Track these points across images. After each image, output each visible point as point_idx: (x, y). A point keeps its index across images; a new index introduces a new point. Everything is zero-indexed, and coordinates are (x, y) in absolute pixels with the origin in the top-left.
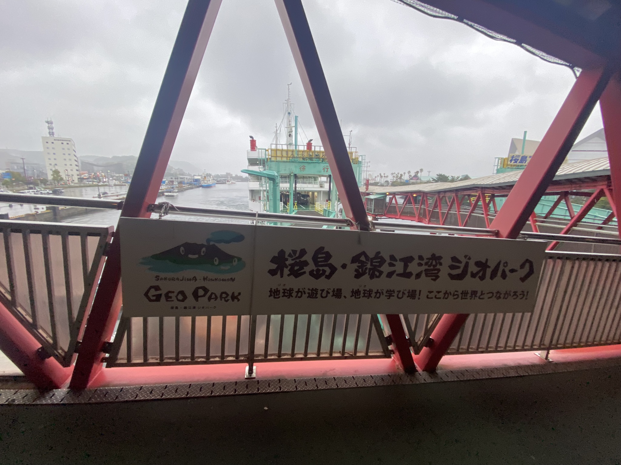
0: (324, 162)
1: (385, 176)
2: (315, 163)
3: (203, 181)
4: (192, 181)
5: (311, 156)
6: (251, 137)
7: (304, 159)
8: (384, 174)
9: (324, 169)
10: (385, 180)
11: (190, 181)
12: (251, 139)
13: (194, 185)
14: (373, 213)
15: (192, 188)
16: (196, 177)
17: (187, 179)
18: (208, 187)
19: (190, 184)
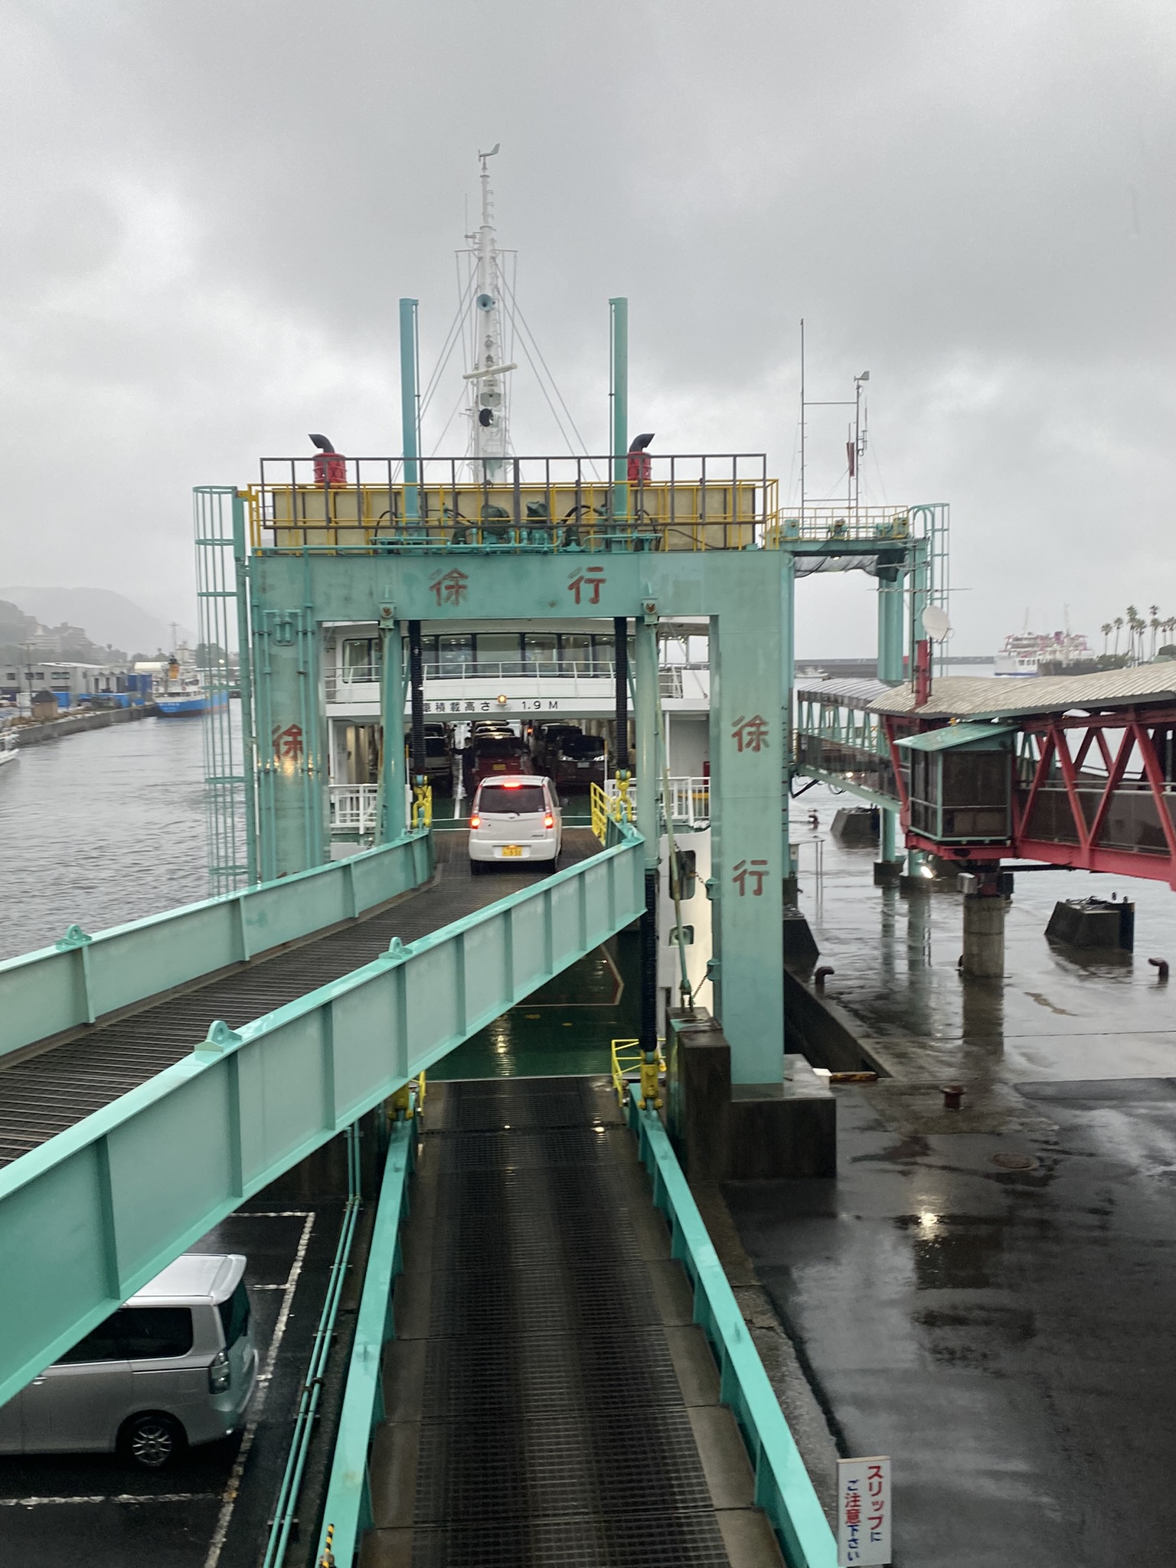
0: (573, 547)
1: (1155, 623)
2: (525, 552)
3: (166, 683)
4: (113, 686)
5: (500, 513)
6: (319, 441)
7: (460, 533)
8: (1154, 610)
9: (575, 586)
10: (1160, 645)
11: (102, 685)
12: (321, 451)
13: (119, 706)
14: (938, 838)
15: (100, 724)
16: (141, 667)
17: (84, 676)
18: (189, 713)
19: (97, 703)
